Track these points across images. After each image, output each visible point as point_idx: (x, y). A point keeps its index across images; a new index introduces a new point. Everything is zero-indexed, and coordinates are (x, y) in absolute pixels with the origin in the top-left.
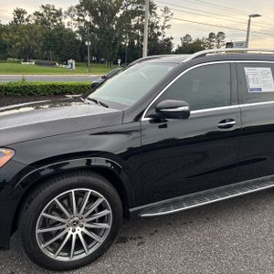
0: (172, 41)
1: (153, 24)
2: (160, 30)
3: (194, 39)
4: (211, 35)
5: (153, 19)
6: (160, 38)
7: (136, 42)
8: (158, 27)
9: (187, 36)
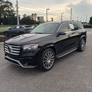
0: (20, 16)
1: (12, 10)
2: (15, 12)
3: (27, 16)
4: (33, 14)
5: (12, 9)
6: (15, 15)
7: (7, 16)
8: (14, 11)
9: (25, 14)
